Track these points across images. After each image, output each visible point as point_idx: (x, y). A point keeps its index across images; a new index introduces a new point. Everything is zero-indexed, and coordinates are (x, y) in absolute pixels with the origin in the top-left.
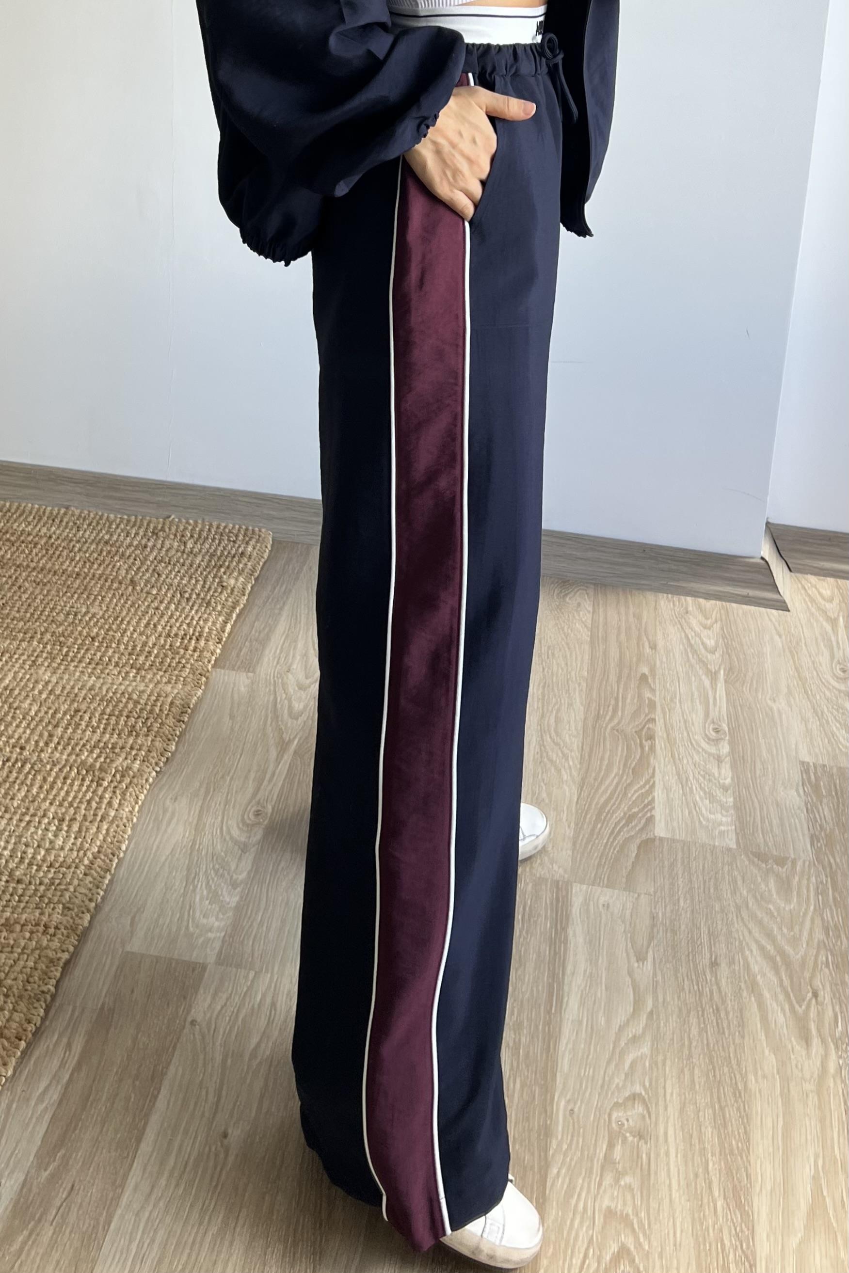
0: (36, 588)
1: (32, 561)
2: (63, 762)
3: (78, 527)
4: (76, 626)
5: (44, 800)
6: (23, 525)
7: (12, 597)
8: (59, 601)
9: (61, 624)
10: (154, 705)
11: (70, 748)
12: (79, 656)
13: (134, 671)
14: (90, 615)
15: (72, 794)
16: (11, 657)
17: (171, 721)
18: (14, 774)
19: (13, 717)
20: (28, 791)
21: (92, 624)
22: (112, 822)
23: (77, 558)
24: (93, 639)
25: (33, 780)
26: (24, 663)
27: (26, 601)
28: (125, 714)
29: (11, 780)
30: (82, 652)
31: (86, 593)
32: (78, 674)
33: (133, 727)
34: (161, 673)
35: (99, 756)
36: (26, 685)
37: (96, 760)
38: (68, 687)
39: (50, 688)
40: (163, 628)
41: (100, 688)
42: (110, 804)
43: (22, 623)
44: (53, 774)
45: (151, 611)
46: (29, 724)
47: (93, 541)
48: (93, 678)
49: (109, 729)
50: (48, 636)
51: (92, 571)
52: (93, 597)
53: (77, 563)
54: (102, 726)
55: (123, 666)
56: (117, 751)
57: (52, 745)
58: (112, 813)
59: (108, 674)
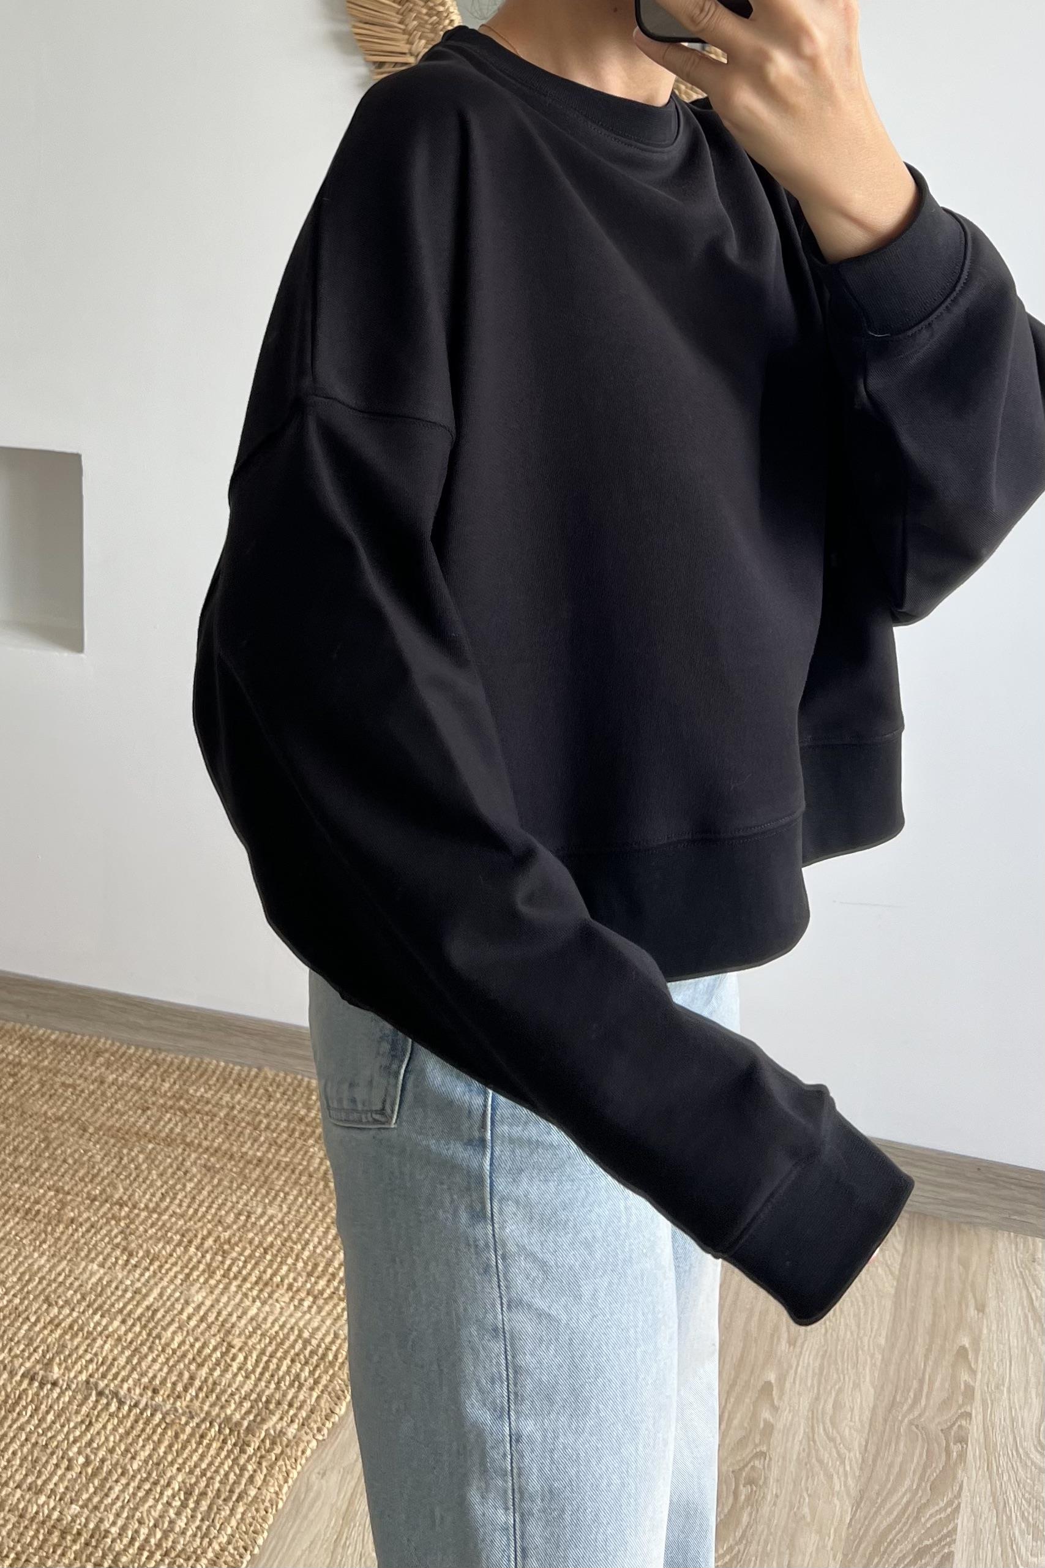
0: (205, 1175)
1: (206, 1139)
2: (203, 1415)
3: (270, 1096)
4: (249, 1231)
5: (172, 1464)
6: (202, 1090)
7: (173, 1187)
8: (231, 1194)
9: (229, 1227)
10: (328, 1349)
11: (214, 1396)
12: (244, 1272)
13: (311, 1299)
14: (266, 1218)
15: (207, 1460)
16: (161, 1267)
18: (141, 1424)
19: (151, 1349)
20: (154, 1449)
21: (267, 1230)
22: (249, 1505)
23: (262, 1139)
24: (266, 1251)
25: (163, 1434)
26: (175, 1277)
27: (190, 1192)
28: (290, 1357)
29: (135, 1432)
30: (249, 1266)
31: (266, 1187)
32: (239, 1297)
33: (298, 1376)
36: (173, 1305)
37: (243, 1418)
38: (225, 1313)
39: (202, 1313)
42: (251, 1479)
43: (181, 1222)
44: (188, 1430)
46: (167, 1360)
47: (286, 1116)
48: (258, 1303)
50: (210, 1242)
51: (278, 1158)
52: (273, 1193)
53: (261, 1145)
54: (259, 1370)
55: (298, 1290)
56: (272, 1406)
57: (192, 1391)
58: (253, 1492)
59: (277, 1301)
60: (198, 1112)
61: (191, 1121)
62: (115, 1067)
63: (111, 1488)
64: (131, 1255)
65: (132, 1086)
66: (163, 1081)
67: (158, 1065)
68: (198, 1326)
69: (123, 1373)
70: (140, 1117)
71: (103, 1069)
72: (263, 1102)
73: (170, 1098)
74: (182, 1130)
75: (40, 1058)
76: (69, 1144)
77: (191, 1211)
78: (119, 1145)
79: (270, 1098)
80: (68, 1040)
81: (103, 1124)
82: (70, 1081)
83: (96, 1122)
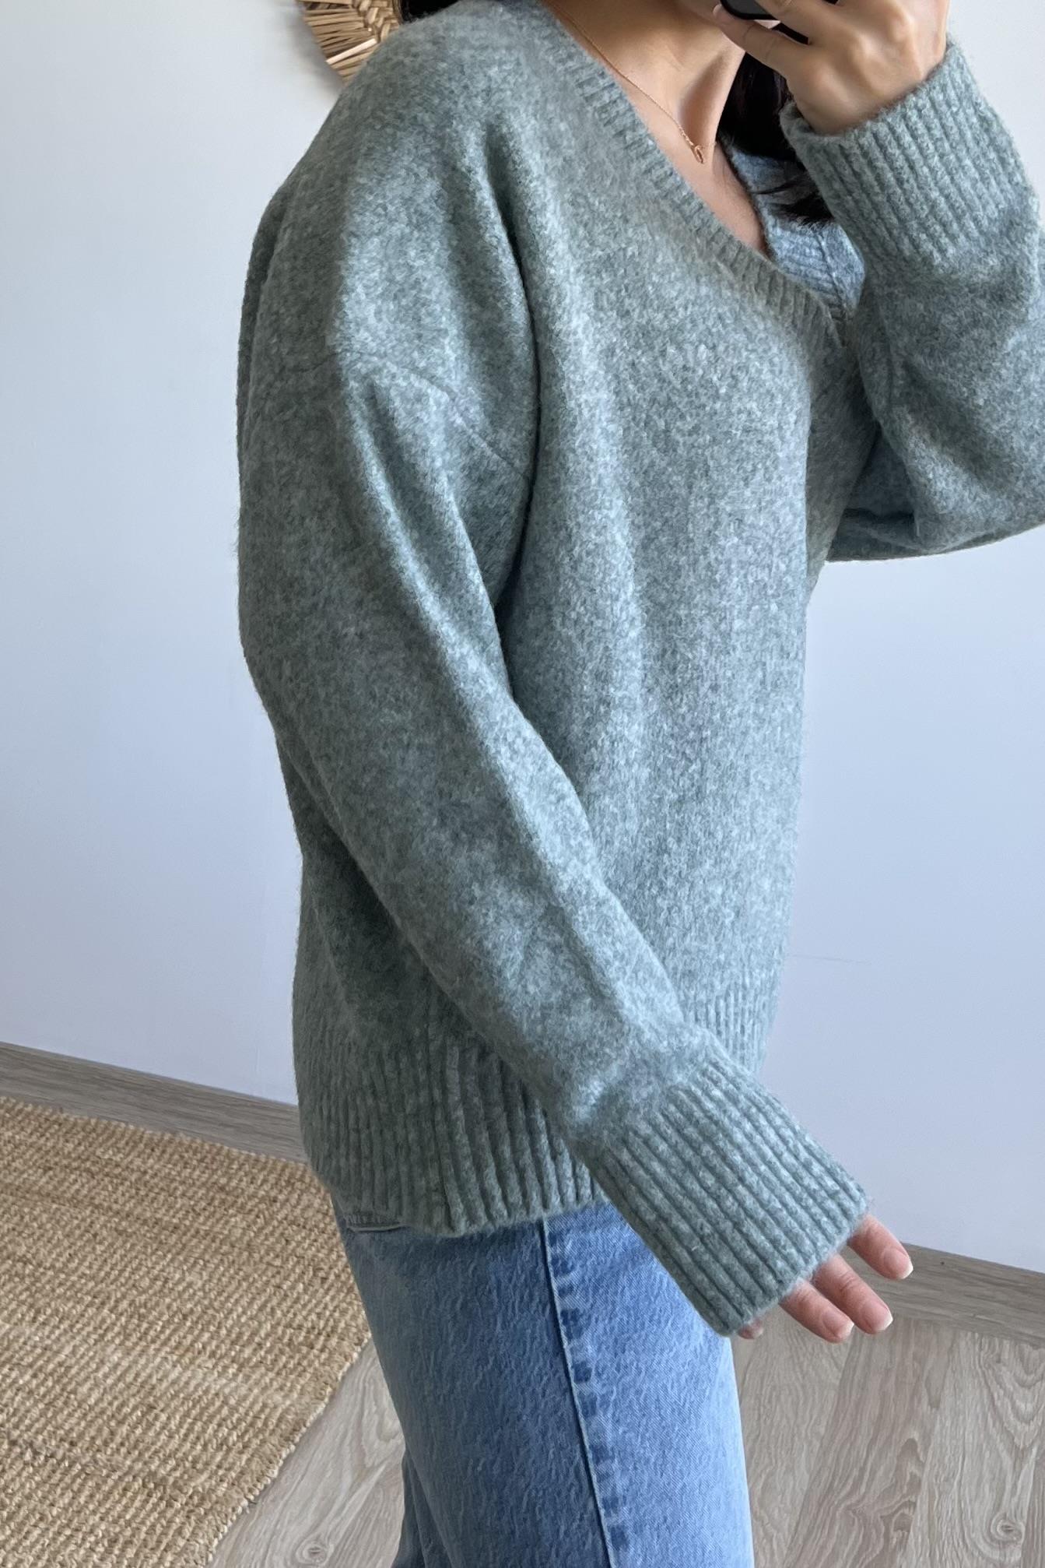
0: (117, 1238)
2: (126, 1469)
4: (164, 1296)
5: (94, 1512)
6: (110, 1152)
7: (82, 1248)
8: (145, 1260)
9: (144, 1292)
10: (256, 1417)
11: (137, 1452)
12: (163, 1337)
13: (235, 1366)
14: (184, 1284)
15: (132, 1511)
16: (72, 1327)
17: (275, 1440)
18: (58, 1476)
19: (66, 1403)
20: (73, 1498)
21: (186, 1296)
22: (179, 1554)
23: (178, 1206)
24: (185, 1317)
25: (82, 1485)
26: (88, 1336)
27: (101, 1255)
28: (215, 1421)
29: (52, 1481)
30: (168, 1332)
31: (185, 1253)
32: (158, 1360)
33: (225, 1440)
34: (271, 1375)
35: (174, 1469)
36: (88, 1363)
37: (169, 1473)
38: (144, 1375)
39: (119, 1373)
40: (284, 1315)
41: (187, 1383)
42: (179, 1532)
43: (91, 1284)
44: (110, 1482)
45: (270, 1290)
46: (85, 1415)
47: (204, 1184)
48: (179, 1369)
49: (192, 1437)
50: (124, 1304)
51: (196, 1225)
52: (192, 1260)
53: (177, 1212)
54: (183, 1431)
55: (222, 1357)
56: (199, 1466)
57: (113, 1445)
58: (181, 1543)
59: (199, 1366)
60: (107, 1175)
61: (99, 1183)
63: (28, 1532)
64: (38, 1312)
65: (31, 1146)
66: (67, 1141)
67: (60, 1125)
68: (115, 1384)
69: (37, 1425)
70: (41, 1177)
72: (178, 1169)
73: (75, 1159)
74: (90, 1191)
77: (102, 1274)
78: (19, 1203)
79: (186, 1165)
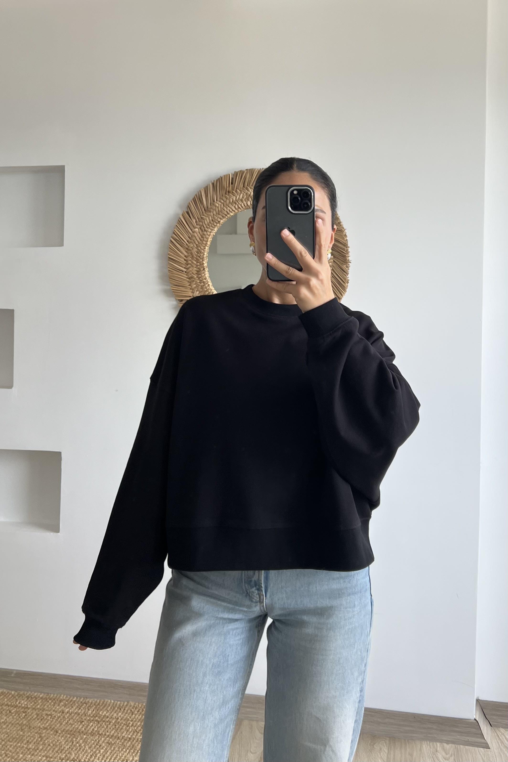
0: (108, 746)
3: (132, 713)
6: (105, 712)
27: (102, 754)
60: (104, 721)
61: (101, 725)
62: (68, 706)
65: (76, 713)
66: (89, 710)
67: (86, 704)
70: (80, 725)
71: (63, 707)
72: (130, 715)
73: (92, 717)
74: (97, 729)
75: (36, 705)
76: (51, 738)
78: (72, 737)
80: (48, 697)
81: (64, 729)
82: (49, 713)
83: (61, 728)
